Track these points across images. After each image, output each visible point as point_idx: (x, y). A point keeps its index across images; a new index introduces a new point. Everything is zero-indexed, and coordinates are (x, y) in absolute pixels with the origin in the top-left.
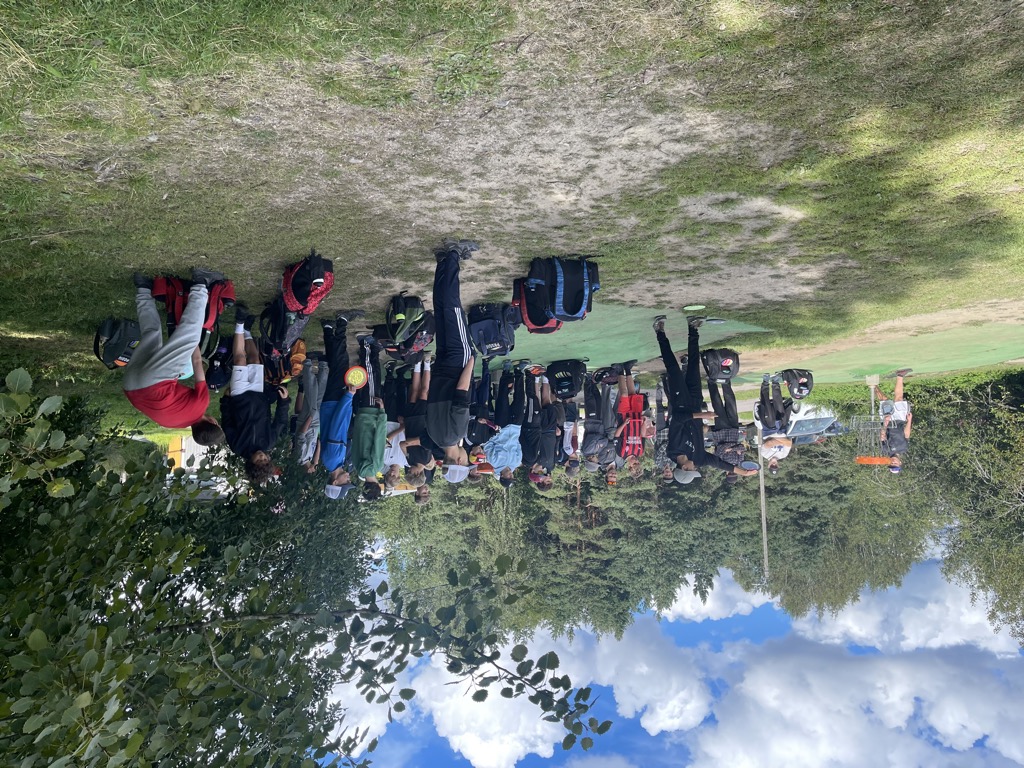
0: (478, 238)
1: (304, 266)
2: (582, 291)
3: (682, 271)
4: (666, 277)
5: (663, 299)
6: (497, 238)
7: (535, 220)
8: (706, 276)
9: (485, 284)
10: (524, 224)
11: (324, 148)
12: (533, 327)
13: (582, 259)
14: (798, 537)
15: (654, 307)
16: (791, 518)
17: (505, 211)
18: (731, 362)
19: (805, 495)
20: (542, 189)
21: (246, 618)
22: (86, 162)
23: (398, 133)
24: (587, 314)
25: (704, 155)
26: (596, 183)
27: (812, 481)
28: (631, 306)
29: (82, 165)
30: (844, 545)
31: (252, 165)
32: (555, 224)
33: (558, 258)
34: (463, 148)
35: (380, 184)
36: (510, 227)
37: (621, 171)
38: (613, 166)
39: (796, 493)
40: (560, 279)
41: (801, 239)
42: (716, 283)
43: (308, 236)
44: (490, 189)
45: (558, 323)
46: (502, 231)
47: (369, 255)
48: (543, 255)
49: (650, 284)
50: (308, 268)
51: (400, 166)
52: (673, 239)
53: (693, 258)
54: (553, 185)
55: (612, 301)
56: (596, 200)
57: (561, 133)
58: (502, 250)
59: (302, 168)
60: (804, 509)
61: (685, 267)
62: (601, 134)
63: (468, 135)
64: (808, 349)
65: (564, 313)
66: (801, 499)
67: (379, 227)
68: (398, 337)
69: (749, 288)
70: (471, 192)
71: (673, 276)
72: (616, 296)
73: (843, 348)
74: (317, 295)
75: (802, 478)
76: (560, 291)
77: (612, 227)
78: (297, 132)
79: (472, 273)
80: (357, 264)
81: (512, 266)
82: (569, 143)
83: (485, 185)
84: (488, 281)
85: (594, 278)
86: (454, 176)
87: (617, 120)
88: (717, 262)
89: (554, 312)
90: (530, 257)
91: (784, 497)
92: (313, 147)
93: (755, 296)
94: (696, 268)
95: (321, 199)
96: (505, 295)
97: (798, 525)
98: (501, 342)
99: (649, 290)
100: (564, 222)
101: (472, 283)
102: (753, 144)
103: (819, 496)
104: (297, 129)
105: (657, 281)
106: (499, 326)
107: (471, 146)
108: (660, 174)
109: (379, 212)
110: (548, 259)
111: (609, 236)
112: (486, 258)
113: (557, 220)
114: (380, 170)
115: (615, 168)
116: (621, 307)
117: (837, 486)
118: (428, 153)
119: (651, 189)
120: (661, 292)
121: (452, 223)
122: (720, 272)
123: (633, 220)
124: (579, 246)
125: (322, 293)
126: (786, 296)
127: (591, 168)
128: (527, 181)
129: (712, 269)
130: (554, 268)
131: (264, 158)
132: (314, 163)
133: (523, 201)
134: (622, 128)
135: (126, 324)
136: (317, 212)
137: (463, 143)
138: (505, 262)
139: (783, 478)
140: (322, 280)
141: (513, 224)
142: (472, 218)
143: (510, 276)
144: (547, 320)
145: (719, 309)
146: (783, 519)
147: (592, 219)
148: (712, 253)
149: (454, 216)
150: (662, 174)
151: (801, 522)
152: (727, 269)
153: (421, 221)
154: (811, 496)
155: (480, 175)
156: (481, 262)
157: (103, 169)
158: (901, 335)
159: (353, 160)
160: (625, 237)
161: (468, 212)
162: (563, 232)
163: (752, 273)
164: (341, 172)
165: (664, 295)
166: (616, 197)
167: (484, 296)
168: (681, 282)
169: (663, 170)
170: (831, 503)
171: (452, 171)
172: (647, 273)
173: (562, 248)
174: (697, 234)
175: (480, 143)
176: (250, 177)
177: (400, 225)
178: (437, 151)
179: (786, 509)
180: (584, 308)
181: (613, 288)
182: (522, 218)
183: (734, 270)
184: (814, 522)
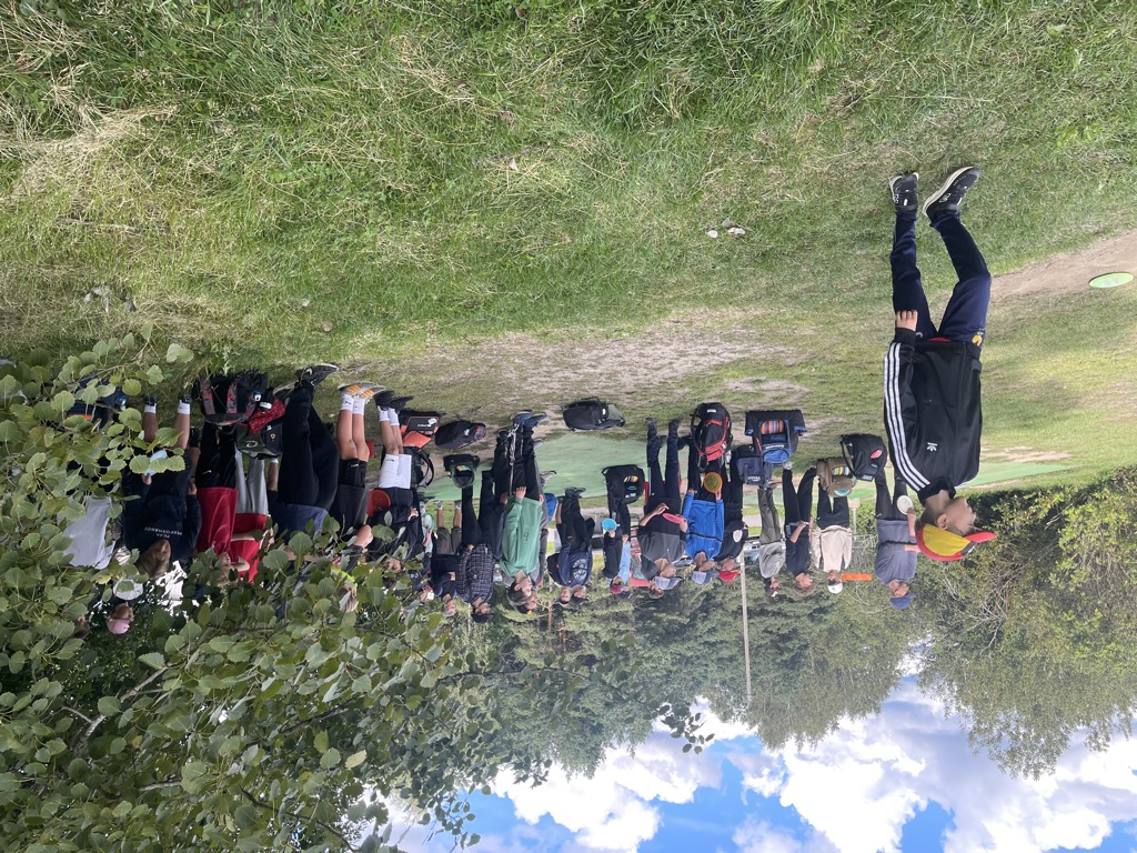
14: (778, 661)
16: (772, 641)
19: (786, 616)
25: (749, 359)
26: (670, 370)
27: (791, 601)
30: (823, 670)
37: (689, 366)
38: (686, 363)
39: (775, 614)
44: (594, 373)
51: (543, 362)
56: (665, 379)
57: (660, 349)
60: (785, 631)
62: (686, 349)
63: (601, 349)
66: (782, 621)
67: (496, 391)
70: (580, 374)
77: (670, 394)
82: (663, 353)
83: (592, 371)
86: (574, 366)
91: (764, 618)
95: (473, 378)
97: (779, 648)
100: (635, 390)
102: (783, 355)
103: (799, 617)
107: (598, 354)
108: (716, 367)
109: (503, 383)
113: (630, 389)
114: (528, 364)
117: (817, 607)
118: (569, 357)
119: (707, 374)
121: (552, 389)
123: (687, 390)
124: (638, 405)
127: (670, 364)
128: (622, 369)
133: (612, 379)
136: (463, 385)
137: (594, 352)
146: (763, 642)
147: (657, 389)
148: (738, 411)
149: (556, 386)
151: (781, 645)
153: (528, 388)
154: (790, 617)
155: (593, 366)
160: (676, 400)
161: (569, 384)
162: (630, 396)
169: (718, 365)
170: (811, 625)
171: (577, 365)
173: (625, 405)
174: (731, 400)
175: (605, 353)
179: (766, 631)
184: (793, 644)
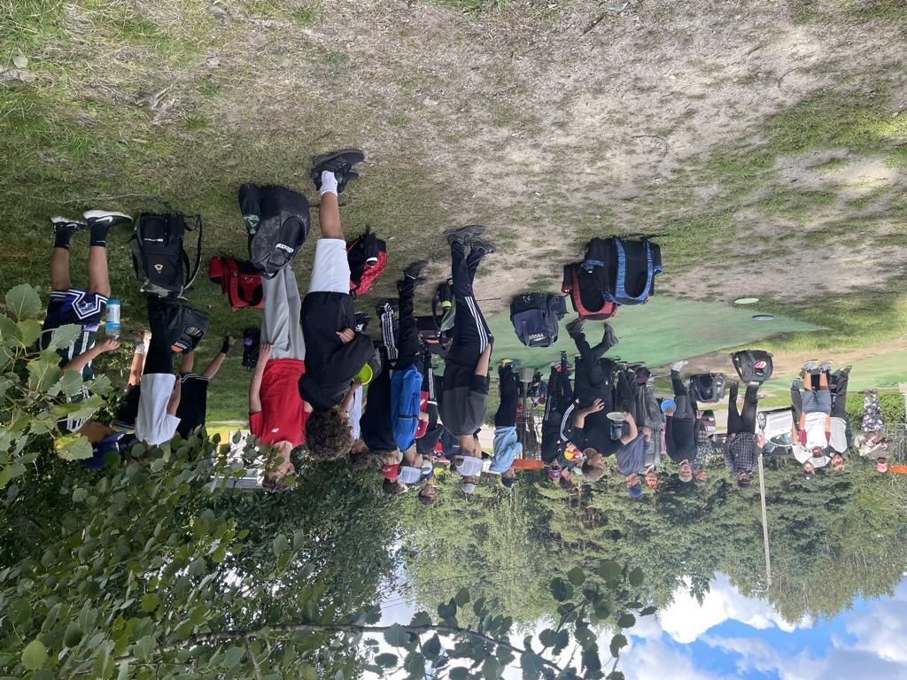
1: (358, 244)
2: (646, 273)
3: (747, 256)
4: (729, 262)
5: (715, 290)
6: (558, 213)
7: (605, 190)
8: (772, 261)
9: (534, 271)
10: (593, 195)
11: (398, 82)
12: (587, 313)
13: (645, 239)
14: (795, 545)
15: (703, 300)
16: (787, 527)
17: (575, 177)
18: (765, 364)
19: (801, 504)
20: (624, 147)
21: (298, 628)
22: (141, 95)
23: (484, 59)
24: (650, 298)
25: (830, 92)
26: (689, 136)
27: (807, 491)
28: (679, 298)
29: (136, 99)
30: (838, 555)
31: (318, 107)
32: (625, 195)
33: (619, 238)
34: (552, 84)
35: (450, 139)
36: (576, 200)
37: (723, 119)
38: (716, 110)
40: (622, 259)
41: (900, 213)
42: (780, 271)
43: (366, 209)
44: (567, 146)
45: (614, 309)
46: (565, 203)
47: (423, 235)
48: (603, 235)
49: (706, 273)
50: (362, 246)
51: (477, 112)
52: (750, 214)
53: (765, 239)
54: (638, 140)
55: (662, 292)
56: (680, 161)
57: (671, 59)
58: (560, 229)
59: (371, 112)
60: (800, 518)
61: (752, 251)
62: (718, 60)
63: (563, 62)
64: (846, 352)
65: (626, 296)
66: (799, 509)
67: (437, 200)
68: (443, 325)
69: (815, 277)
70: (545, 151)
71: (736, 262)
72: (666, 286)
73: (882, 352)
74: (370, 274)
75: (798, 488)
76: (622, 272)
77: (689, 199)
78: (372, 56)
79: (522, 258)
80: (409, 246)
81: (565, 248)
82: (676, 75)
83: (563, 141)
84: (536, 267)
85: (657, 260)
86: (530, 126)
87: (746, 37)
88: (791, 243)
89: (614, 295)
90: (589, 237)
91: (780, 506)
92: (385, 80)
93: (818, 286)
94: (765, 252)
95: (383, 158)
96: (551, 284)
97: (795, 533)
98: (545, 332)
99: (704, 280)
100: (635, 193)
101: (520, 270)
102: (894, 76)
103: (815, 506)
104: (373, 52)
105: (716, 268)
106: (544, 315)
107: (563, 80)
108: (767, 123)
109: (441, 179)
110: (608, 239)
111: (682, 211)
112: (541, 239)
113: (628, 189)
114: (454, 117)
115: (717, 114)
116: (670, 299)
117: (833, 497)
118: (512, 91)
119: (750, 145)
120: (715, 282)
121: (514, 194)
122: (788, 257)
123: (714, 188)
124: (645, 223)
125: (375, 272)
126: (854, 287)
127: (690, 114)
128: (610, 135)
129: (782, 252)
130: (614, 249)
131: (331, 97)
132: (384, 106)
133: (599, 164)
134: (747, 50)
135: (183, 311)
136: (378, 177)
137: (554, 75)
138: (559, 244)
139: (778, 488)
140: (375, 259)
141: (579, 195)
142: (537, 187)
143: (561, 261)
144: (601, 306)
145: (773, 303)
146: (779, 527)
147: (669, 188)
148: (789, 232)
149: (518, 185)
150: (772, 123)
151: (797, 531)
152: (799, 253)
153: (481, 193)
154: (807, 506)
155: (561, 125)
156: (535, 244)
157: (159, 105)
159: (427, 102)
160: (698, 211)
161: (536, 179)
162: (631, 206)
163: (826, 258)
164: (409, 120)
165: (718, 285)
166: (704, 157)
167: (529, 285)
168: (742, 269)
169: (773, 116)
170: (827, 514)
171: (533, 119)
172: (708, 258)
173: (625, 226)
174: (782, 207)
175: (573, 77)
176: (313, 125)
177: (459, 196)
178: (522, 88)
179: (782, 517)
180: (647, 291)
181: (666, 276)
182: (592, 187)
183: (807, 254)
184: (810, 531)
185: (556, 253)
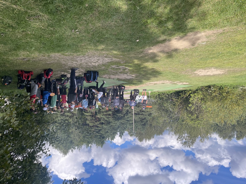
0: (79, 67)
1: (48, 70)
2: (96, 77)
3: (113, 74)
7: (89, 66)
8: (116, 75)
9: (79, 74)
10: (87, 66)
11: (59, 58)
12: (87, 82)
14: (141, 124)
15: (109, 78)
18: (123, 88)
20: (90, 63)
25: (113, 62)
27: (145, 112)
28: (104, 78)
31: (47, 59)
34: (79, 59)
37: (102, 62)
38: (100, 62)
39: (141, 114)
40: (92, 75)
41: (130, 71)
42: (118, 76)
43: (50, 66)
44: (82, 63)
46: (83, 67)
47: (59, 69)
51: (69, 60)
52: (110, 70)
54: (92, 63)
55: (101, 77)
56: (98, 65)
57: (93, 58)
58: (82, 69)
60: (143, 118)
62: (99, 59)
65: (92, 80)
66: (143, 116)
67: (62, 66)
68: (62, 82)
69: (124, 77)
70: (79, 63)
71: (111, 74)
73: (143, 86)
76: (92, 77)
85: (98, 75)
87: (101, 58)
88: (118, 73)
90: (87, 71)
91: (139, 115)
95: (55, 62)
96: (82, 75)
99: (107, 76)
101: (77, 73)
102: (120, 61)
105: (109, 75)
109: (63, 64)
110: (90, 71)
111: (100, 69)
112: (80, 70)
113: (92, 66)
114: (66, 60)
119: (106, 64)
124: (95, 70)
125: (51, 75)
126: (130, 78)
127: (97, 62)
128: (87, 62)
130: (91, 73)
131: (49, 59)
132: (56, 59)
133: (87, 64)
136: (53, 64)
138: (83, 71)
140: (51, 73)
141: (85, 66)
144: (90, 81)
145: (120, 79)
146: (139, 120)
147: (98, 67)
149: (75, 65)
150: (108, 63)
152: (120, 74)
153: (70, 65)
155: (81, 61)
156: (78, 71)
158: (152, 84)
159: (62, 59)
160: (103, 69)
162: (93, 68)
163: (124, 75)
170: (148, 117)
171: (77, 61)
172: (107, 74)
173: (93, 70)
174: (114, 69)
178: (75, 59)
179: (139, 118)
180: (96, 79)
181: (101, 75)
183: (121, 74)
185: (82, 72)
